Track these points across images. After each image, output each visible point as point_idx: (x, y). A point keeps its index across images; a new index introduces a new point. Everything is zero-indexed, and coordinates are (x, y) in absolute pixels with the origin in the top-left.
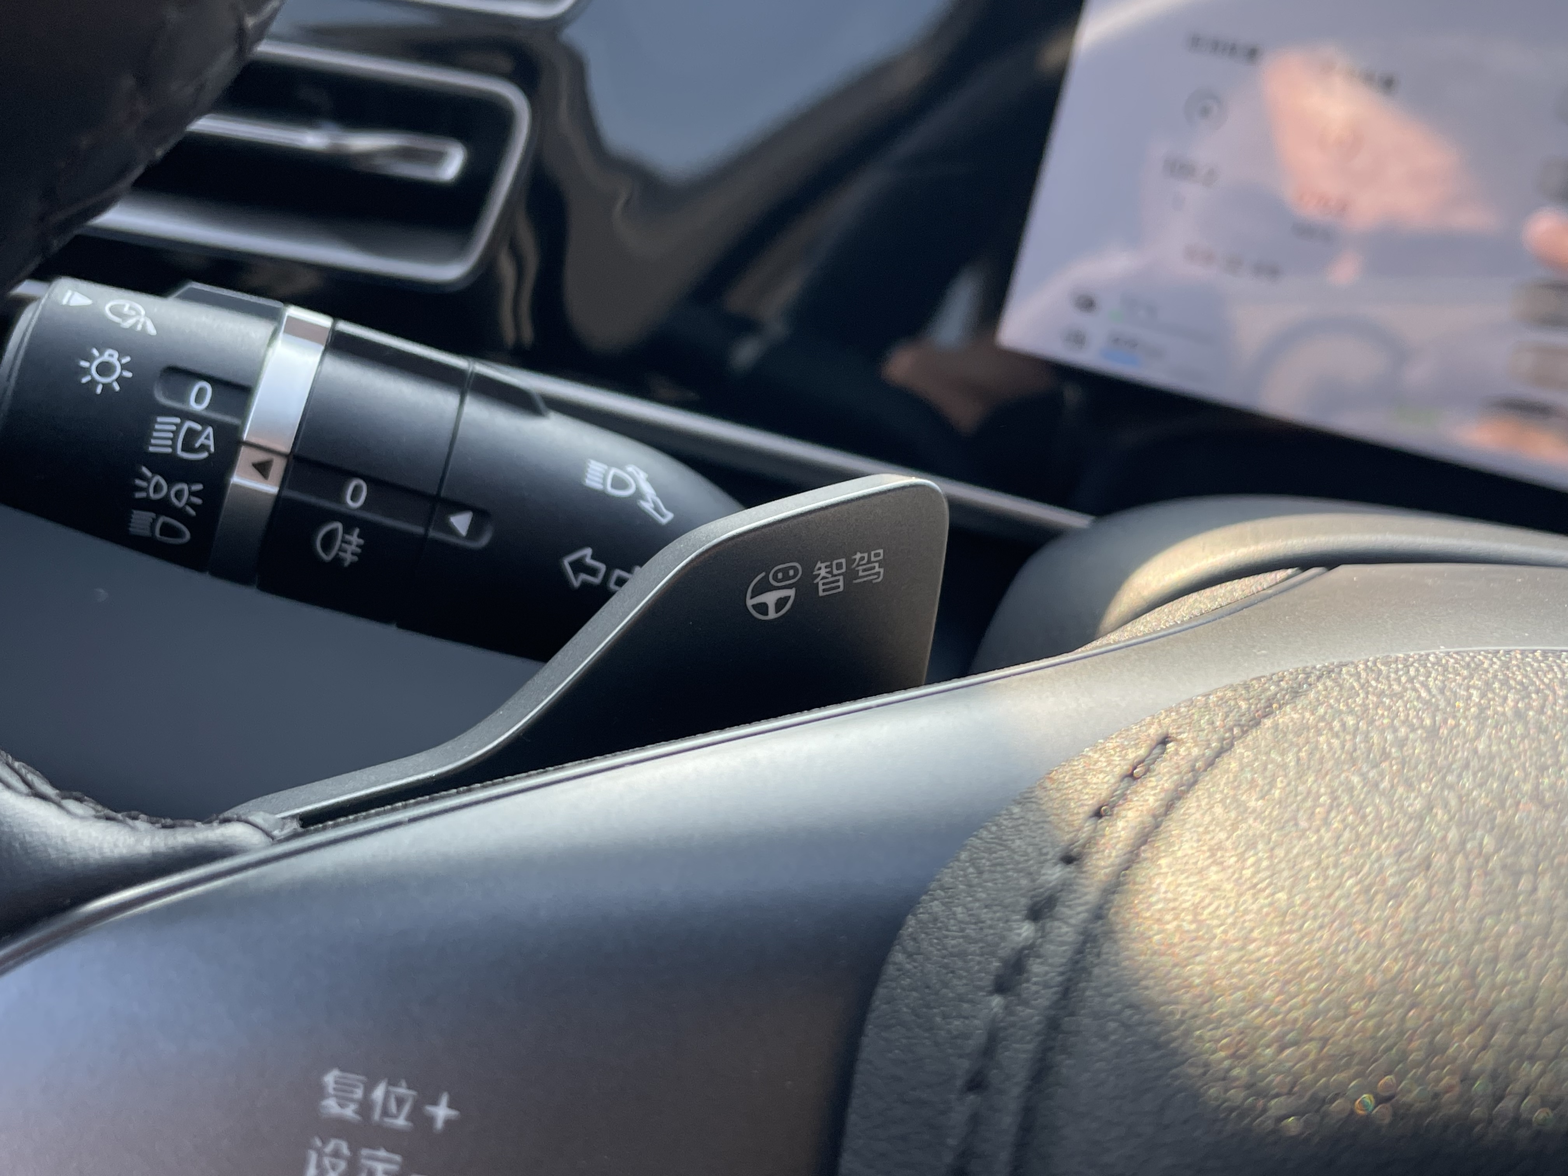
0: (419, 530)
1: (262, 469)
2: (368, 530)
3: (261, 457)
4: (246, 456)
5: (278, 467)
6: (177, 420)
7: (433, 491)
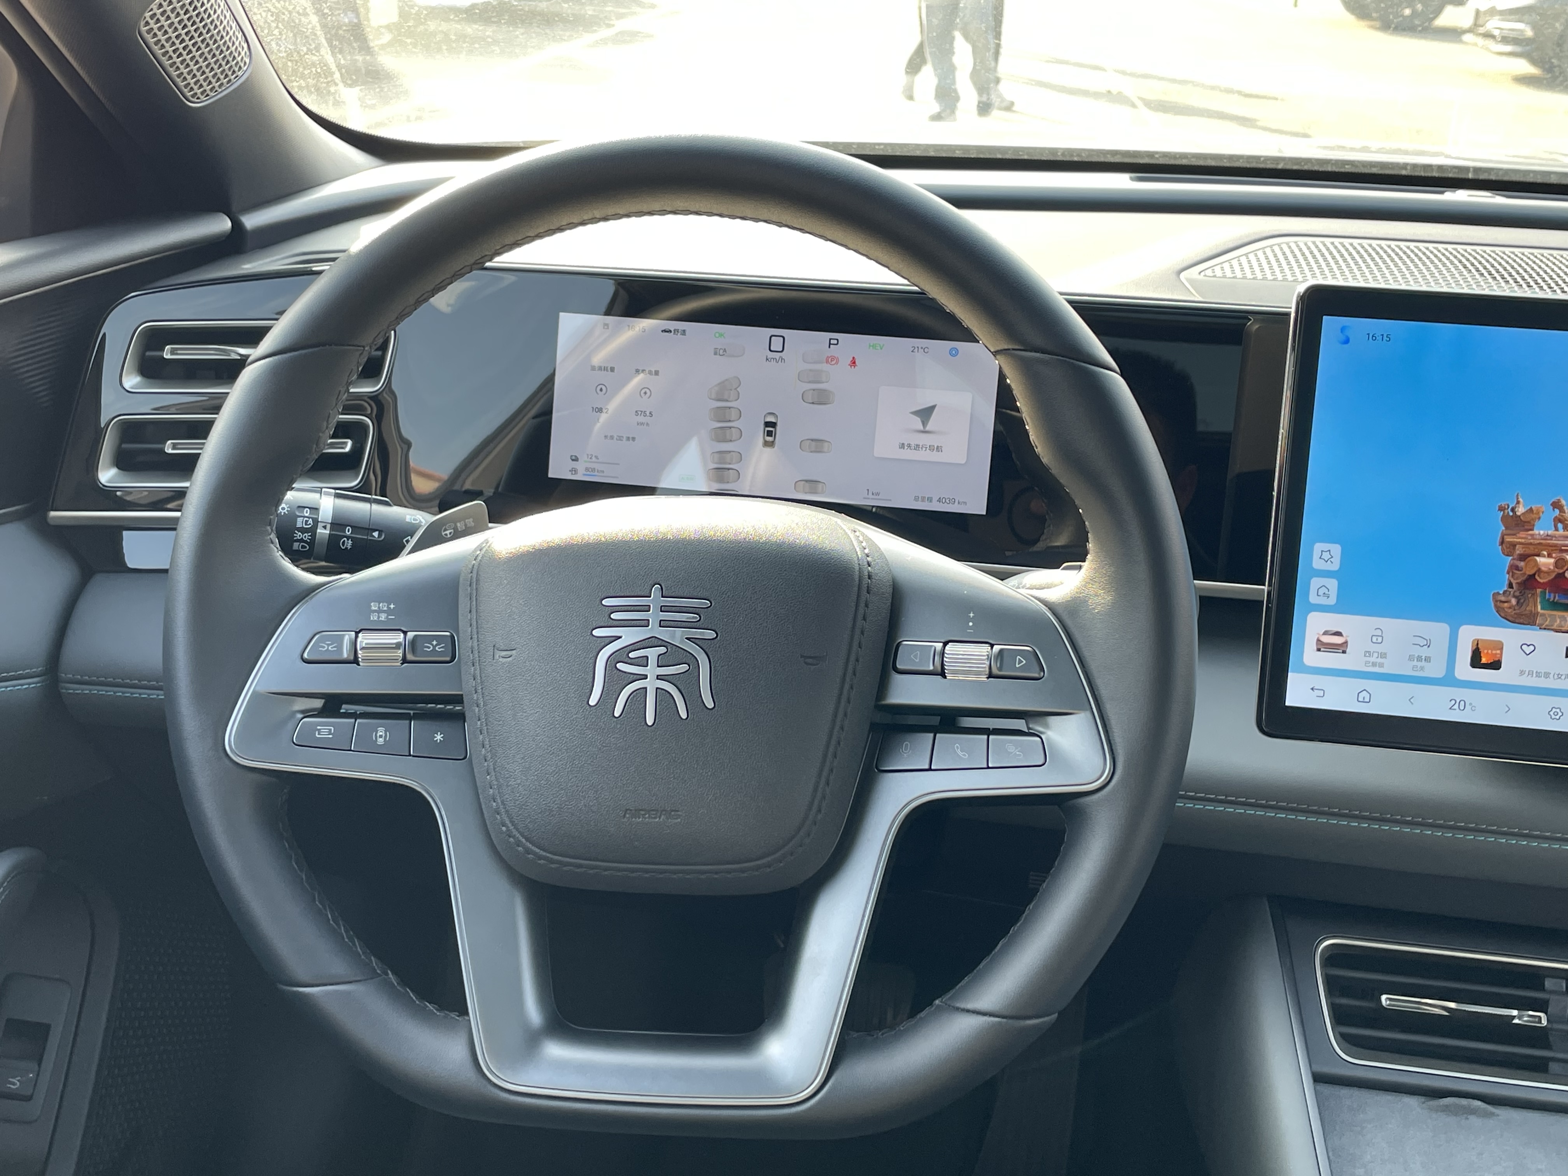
0: (366, 537)
1: (325, 527)
2: (353, 539)
3: (324, 524)
4: (320, 525)
5: (329, 526)
6: (302, 518)
7: (367, 527)
